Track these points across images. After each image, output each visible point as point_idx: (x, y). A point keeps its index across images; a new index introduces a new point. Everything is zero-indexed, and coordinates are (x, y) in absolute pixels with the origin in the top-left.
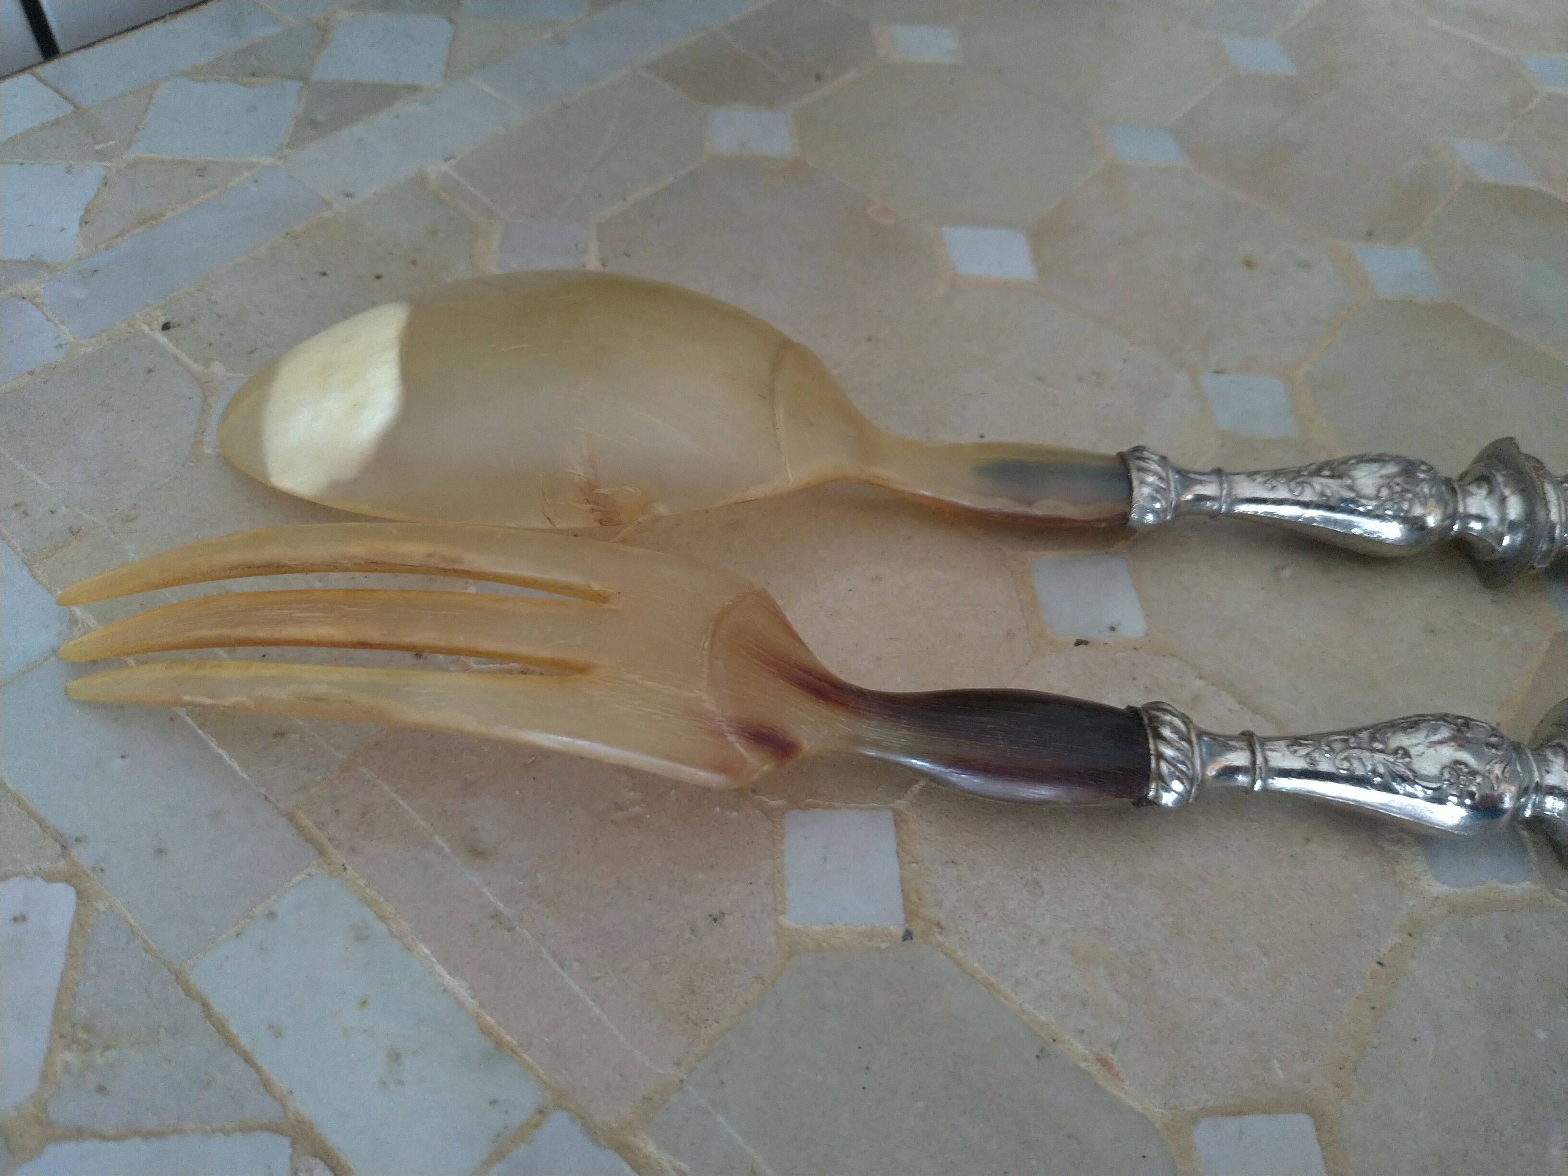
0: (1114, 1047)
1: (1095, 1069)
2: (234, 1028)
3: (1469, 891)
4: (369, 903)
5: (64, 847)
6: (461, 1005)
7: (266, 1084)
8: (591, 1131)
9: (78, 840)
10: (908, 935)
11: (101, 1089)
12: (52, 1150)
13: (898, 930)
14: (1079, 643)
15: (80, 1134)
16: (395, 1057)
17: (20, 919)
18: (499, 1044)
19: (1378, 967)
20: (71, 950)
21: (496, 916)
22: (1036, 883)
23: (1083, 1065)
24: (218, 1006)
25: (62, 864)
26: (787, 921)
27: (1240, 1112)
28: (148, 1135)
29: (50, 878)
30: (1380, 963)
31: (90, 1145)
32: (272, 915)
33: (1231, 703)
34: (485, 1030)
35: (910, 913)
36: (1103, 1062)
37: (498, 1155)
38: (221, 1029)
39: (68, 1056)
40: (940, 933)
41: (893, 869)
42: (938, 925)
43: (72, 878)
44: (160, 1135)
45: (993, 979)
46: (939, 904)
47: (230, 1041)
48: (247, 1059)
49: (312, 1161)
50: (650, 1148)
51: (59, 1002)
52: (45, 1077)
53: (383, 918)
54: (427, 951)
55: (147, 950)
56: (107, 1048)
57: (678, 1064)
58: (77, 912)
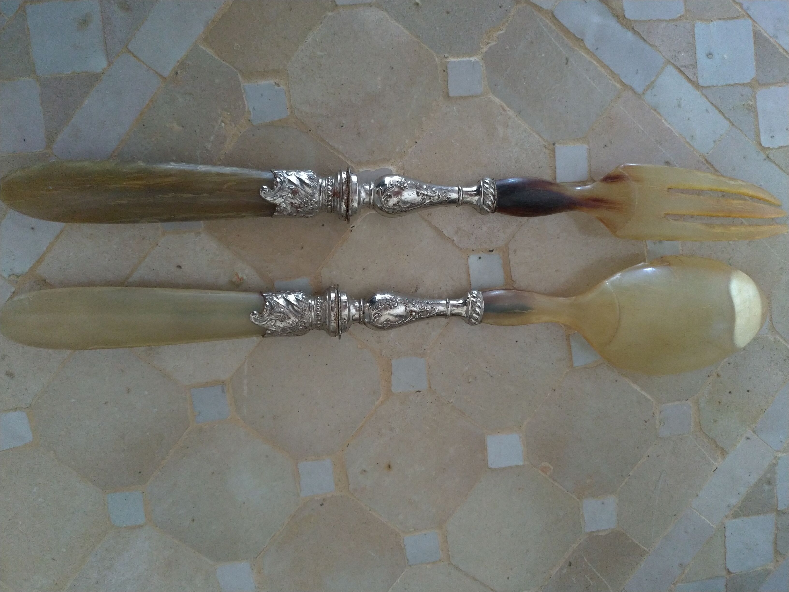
0: (501, 114)
1: (506, 108)
2: (717, 112)
3: (382, 167)
4: (691, 146)
5: (768, 157)
6: (666, 121)
7: (707, 98)
8: (632, 89)
9: (765, 160)
10: (554, 144)
11: (742, 95)
12: (749, 81)
13: (557, 145)
14: (492, 251)
15: (744, 85)
16: (679, 106)
17: (772, 137)
18: (655, 110)
19: (417, 141)
20: (758, 130)
21: (661, 144)
22: (516, 163)
23: (509, 109)
24: (721, 117)
25: (767, 152)
26: (586, 146)
27: (468, 97)
28: (729, 85)
29: (769, 148)
30: (417, 142)
31: (741, 83)
32: (714, 142)
33: (445, 232)
34: (659, 114)
35: (553, 151)
36: (504, 110)
37: (653, 83)
38: (720, 111)
39: (752, 103)
40: (545, 145)
41: (558, 164)
42: (545, 147)
43: (764, 149)
44: (727, 85)
45: (532, 132)
46: (545, 154)
47: (717, 108)
48: (712, 103)
49: (693, 80)
50: (618, 85)
51: (757, 116)
52: (755, 98)
53: (688, 143)
54: (676, 134)
55: (741, 131)
56: (744, 105)
57: (612, 106)
58: (760, 140)
